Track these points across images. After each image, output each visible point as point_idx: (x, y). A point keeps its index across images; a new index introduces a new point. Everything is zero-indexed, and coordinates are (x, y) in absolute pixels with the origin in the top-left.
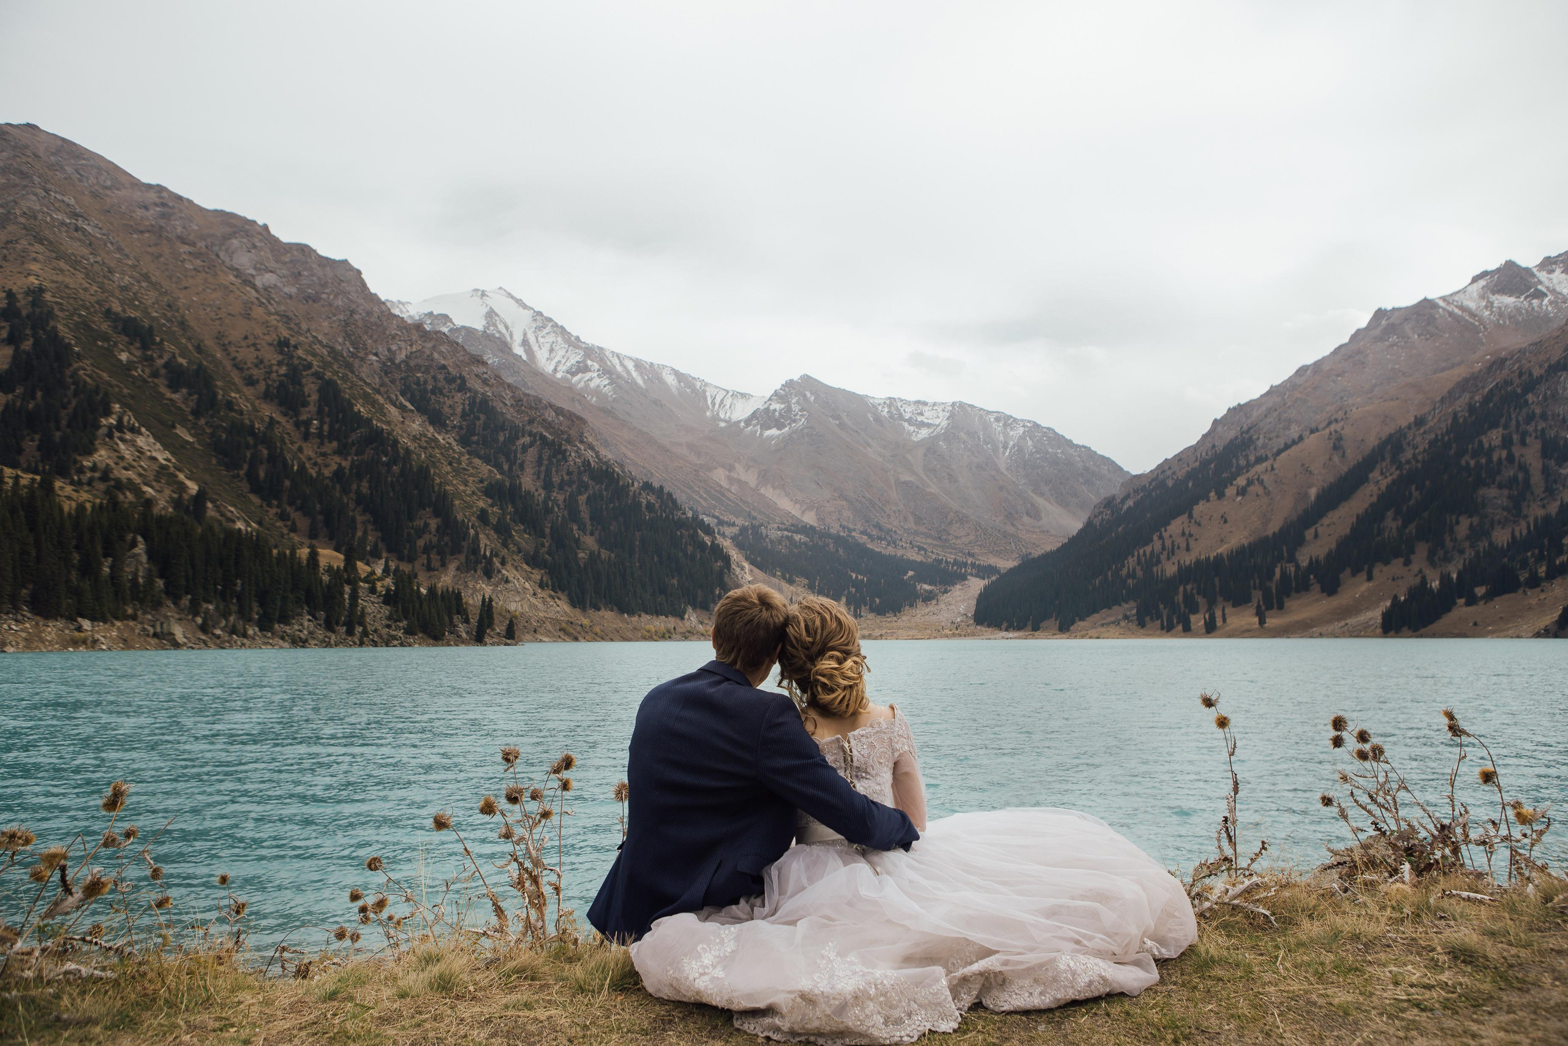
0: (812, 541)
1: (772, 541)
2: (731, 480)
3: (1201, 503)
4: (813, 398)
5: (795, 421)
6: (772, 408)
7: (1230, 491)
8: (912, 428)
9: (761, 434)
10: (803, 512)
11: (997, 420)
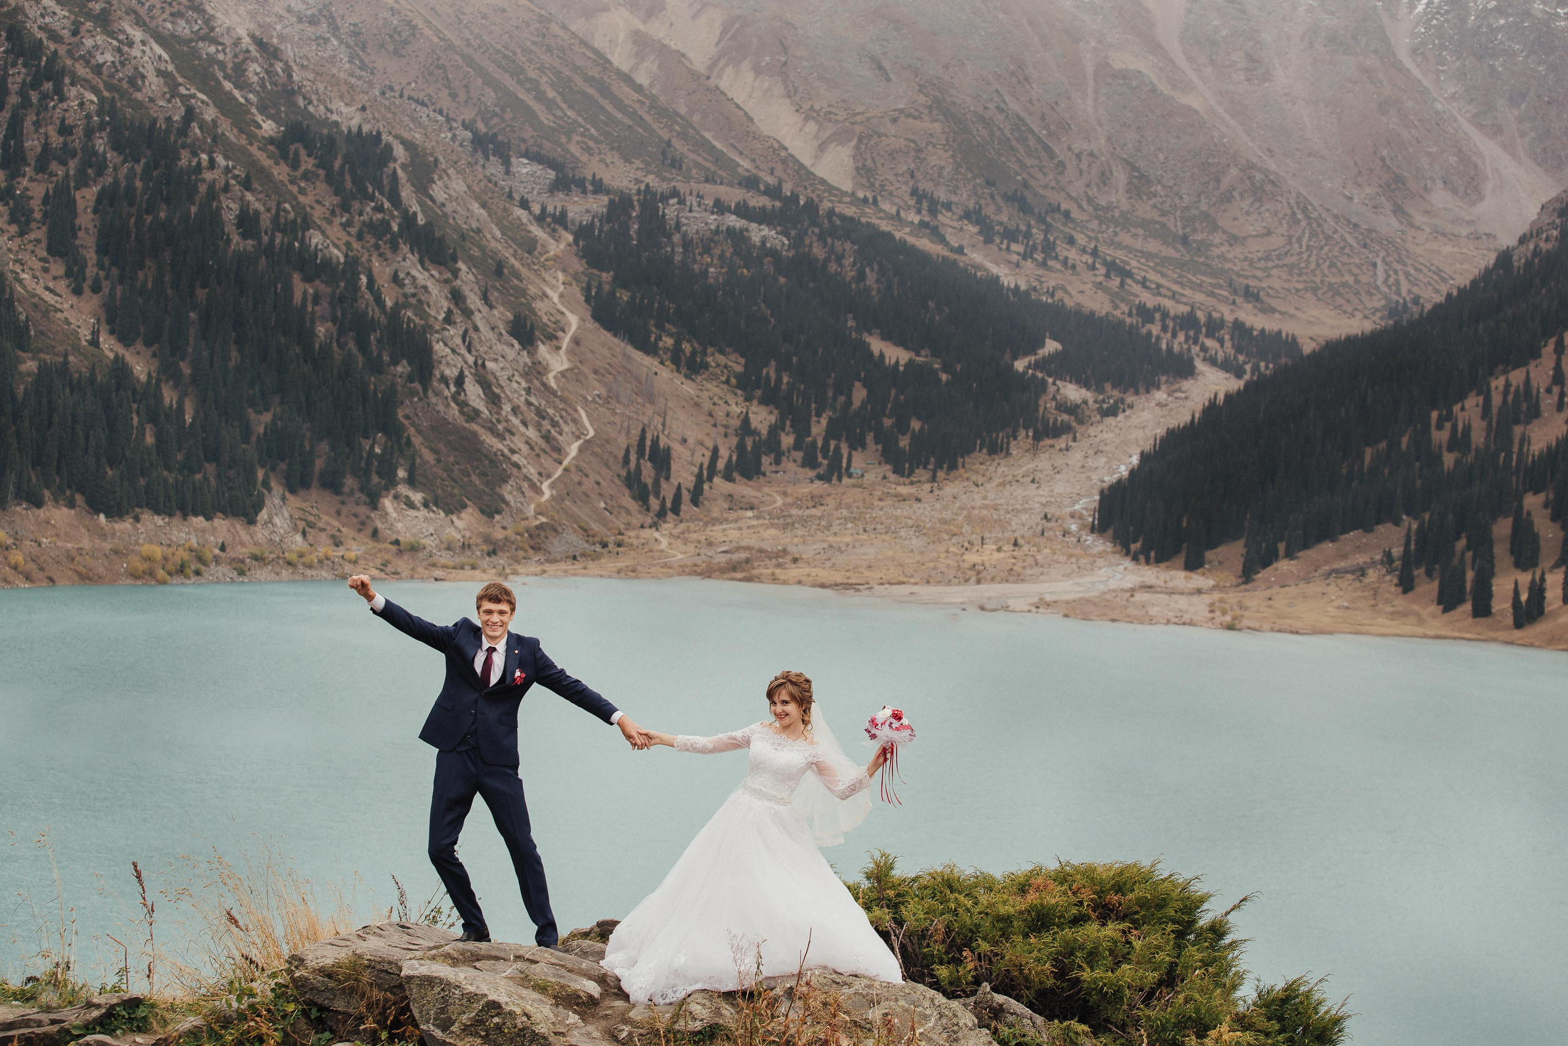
0: (797, 242)
1: (687, 243)
2: (641, 43)
10: (822, 147)
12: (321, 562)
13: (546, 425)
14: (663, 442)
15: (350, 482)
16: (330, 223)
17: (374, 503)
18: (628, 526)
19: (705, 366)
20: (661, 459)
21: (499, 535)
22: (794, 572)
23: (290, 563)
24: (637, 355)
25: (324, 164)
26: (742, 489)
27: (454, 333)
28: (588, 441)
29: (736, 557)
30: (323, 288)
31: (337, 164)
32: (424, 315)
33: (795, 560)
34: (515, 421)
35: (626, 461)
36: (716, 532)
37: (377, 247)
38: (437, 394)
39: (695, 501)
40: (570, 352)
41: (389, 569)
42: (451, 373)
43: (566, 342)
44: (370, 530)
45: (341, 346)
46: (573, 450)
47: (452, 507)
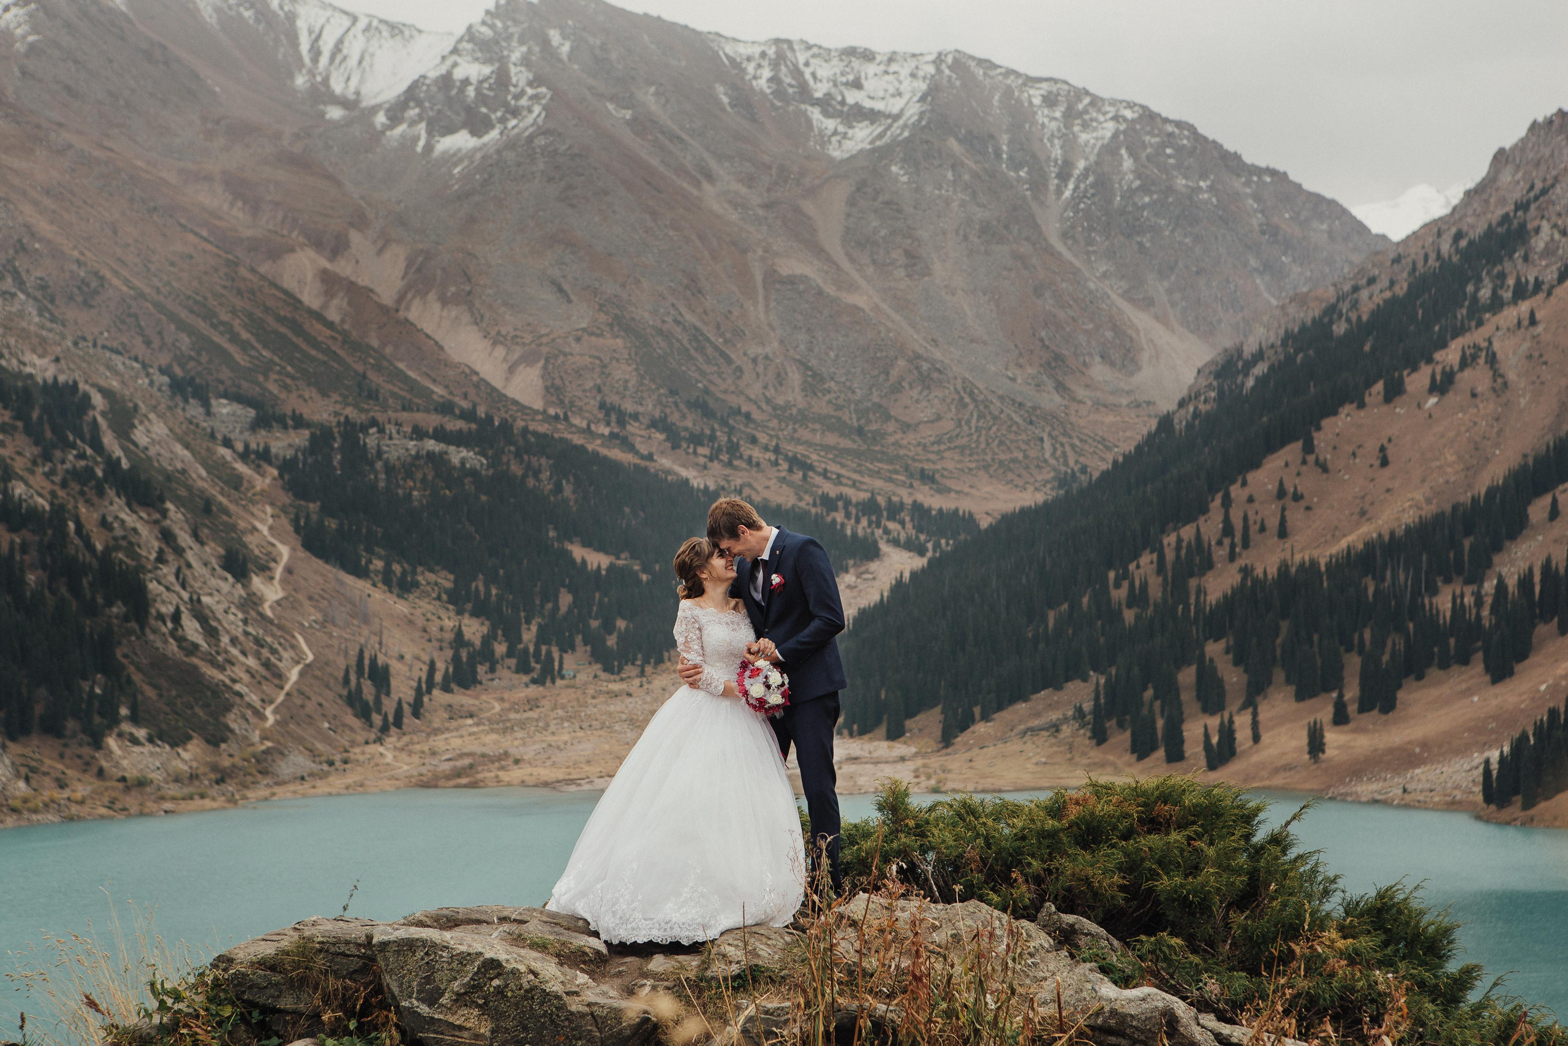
0: (495, 462)
1: (389, 469)
2: (329, 281)
3: (1347, 409)
4: (566, 48)
5: (515, 112)
6: (459, 74)
7: (1417, 381)
8: (830, 124)
9: (429, 148)
10: (511, 370)
11: (1050, 101)
12: (46, 805)
13: (265, 653)
14: (381, 660)
15: (71, 725)
16: (32, 472)
17: (97, 743)
18: (353, 743)
19: (417, 585)
20: (381, 677)
21: (226, 762)
22: (516, 774)
23: (14, 810)
24: (349, 579)
25: (21, 415)
26: (461, 698)
27: (167, 572)
28: (308, 666)
29: (459, 763)
30: (29, 536)
31: (35, 415)
32: (136, 556)
33: (517, 762)
34: (235, 652)
35: (346, 681)
36: (438, 742)
37: (82, 493)
38: (155, 631)
39: (416, 714)
40: (283, 581)
41: (118, 805)
42: (167, 610)
43: (278, 572)
44: (95, 770)
45: (53, 592)
46: (294, 675)
47: (177, 740)
